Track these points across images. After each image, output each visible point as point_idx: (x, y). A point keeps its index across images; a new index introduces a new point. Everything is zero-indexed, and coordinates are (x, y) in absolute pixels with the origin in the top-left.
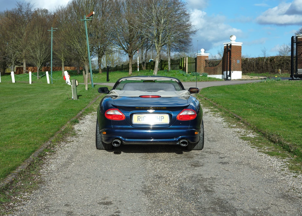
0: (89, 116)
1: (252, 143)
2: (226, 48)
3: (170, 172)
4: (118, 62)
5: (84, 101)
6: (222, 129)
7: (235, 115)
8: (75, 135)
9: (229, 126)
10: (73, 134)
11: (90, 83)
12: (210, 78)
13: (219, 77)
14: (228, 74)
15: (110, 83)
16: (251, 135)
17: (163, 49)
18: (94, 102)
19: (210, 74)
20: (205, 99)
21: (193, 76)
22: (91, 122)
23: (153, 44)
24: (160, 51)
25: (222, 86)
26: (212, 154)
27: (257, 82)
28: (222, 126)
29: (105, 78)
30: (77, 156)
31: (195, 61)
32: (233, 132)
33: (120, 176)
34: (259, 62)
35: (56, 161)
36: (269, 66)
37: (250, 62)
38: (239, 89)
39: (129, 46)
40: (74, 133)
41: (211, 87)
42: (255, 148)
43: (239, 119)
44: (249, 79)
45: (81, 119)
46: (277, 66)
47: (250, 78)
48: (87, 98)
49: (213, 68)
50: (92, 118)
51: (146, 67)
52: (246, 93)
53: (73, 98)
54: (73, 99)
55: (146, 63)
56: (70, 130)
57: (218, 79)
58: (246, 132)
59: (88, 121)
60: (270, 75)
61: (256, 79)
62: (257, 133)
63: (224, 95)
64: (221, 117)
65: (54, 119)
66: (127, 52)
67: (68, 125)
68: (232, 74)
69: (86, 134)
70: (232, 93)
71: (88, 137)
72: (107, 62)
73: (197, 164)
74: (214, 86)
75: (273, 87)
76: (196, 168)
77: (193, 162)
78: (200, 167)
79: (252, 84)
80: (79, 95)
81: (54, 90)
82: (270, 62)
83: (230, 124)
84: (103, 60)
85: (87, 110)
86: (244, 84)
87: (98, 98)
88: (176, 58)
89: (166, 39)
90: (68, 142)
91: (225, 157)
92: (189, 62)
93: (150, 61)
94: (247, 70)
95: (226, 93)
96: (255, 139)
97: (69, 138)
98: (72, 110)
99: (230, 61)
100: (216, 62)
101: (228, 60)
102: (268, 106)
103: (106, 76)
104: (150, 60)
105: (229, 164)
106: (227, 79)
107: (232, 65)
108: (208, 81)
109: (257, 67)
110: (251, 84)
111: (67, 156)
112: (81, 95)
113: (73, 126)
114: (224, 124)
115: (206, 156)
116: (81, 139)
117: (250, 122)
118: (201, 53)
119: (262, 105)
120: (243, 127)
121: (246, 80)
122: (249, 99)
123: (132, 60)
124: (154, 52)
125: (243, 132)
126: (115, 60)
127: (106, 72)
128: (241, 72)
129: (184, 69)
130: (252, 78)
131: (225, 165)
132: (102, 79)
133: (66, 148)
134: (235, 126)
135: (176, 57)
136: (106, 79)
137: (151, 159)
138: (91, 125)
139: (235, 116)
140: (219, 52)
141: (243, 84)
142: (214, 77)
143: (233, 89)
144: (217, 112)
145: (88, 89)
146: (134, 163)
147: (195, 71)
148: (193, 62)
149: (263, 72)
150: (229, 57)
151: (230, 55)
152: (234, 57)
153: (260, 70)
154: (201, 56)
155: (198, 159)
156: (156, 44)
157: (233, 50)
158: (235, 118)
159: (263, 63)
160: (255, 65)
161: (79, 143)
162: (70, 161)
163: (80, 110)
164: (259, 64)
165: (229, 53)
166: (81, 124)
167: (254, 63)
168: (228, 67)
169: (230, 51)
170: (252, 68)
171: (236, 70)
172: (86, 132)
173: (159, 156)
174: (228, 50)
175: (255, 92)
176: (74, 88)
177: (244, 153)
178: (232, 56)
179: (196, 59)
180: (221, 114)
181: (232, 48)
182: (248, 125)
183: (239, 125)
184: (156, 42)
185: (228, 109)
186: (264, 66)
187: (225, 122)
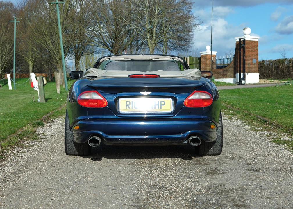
0: (59, 119)
1: (290, 147)
2: (238, 44)
3: (177, 181)
5: (54, 103)
6: (243, 132)
7: (259, 116)
8: (36, 138)
9: (253, 129)
10: (34, 138)
12: (217, 82)
13: (231, 80)
14: (242, 77)
16: (287, 139)
19: (217, 78)
22: (61, 125)
24: (154, 50)
26: (236, 160)
27: (281, 85)
28: (244, 129)
30: (36, 163)
31: (198, 62)
32: (260, 135)
33: (99, 187)
34: (278, 65)
35: (4, 169)
36: (291, 69)
37: (267, 64)
38: (258, 91)
39: (115, 44)
41: (221, 90)
43: (265, 121)
44: (269, 84)
45: (47, 122)
47: (270, 82)
48: (59, 101)
54: (39, 102)
56: (30, 133)
57: (228, 83)
58: (279, 135)
59: (57, 125)
61: (277, 83)
63: (240, 97)
64: (239, 120)
67: (28, 127)
68: (246, 76)
69: (52, 138)
70: (250, 96)
73: (216, 171)
76: (214, 176)
77: (209, 169)
78: (220, 175)
79: (274, 87)
80: (47, 98)
81: (16, 94)
83: (253, 127)
85: (57, 113)
90: (25, 146)
91: (255, 163)
92: (191, 63)
94: (264, 76)
97: (28, 142)
98: (35, 112)
99: (244, 60)
101: (242, 59)
105: (263, 171)
106: (240, 83)
107: (246, 66)
109: (276, 71)
110: (272, 87)
111: (21, 163)
112: (51, 99)
113: (34, 129)
114: (246, 127)
115: (228, 162)
116: (45, 144)
117: (283, 124)
118: (207, 51)
120: (272, 130)
121: (265, 84)
125: (274, 135)
128: (258, 74)
130: (272, 81)
131: (257, 173)
133: (23, 154)
134: (262, 128)
137: (146, 165)
139: (259, 118)
142: (223, 81)
143: (251, 92)
144: (234, 114)
145: (60, 92)
146: (120, 171)
148: (196, 62)
149: (284, 78)
150: (242, 54)
151: (244, 52)
152: (249, 55)
153: (281, 75)
154: (207, 55)
155: (216, 165)
156: (149, 41)
157: (247, 46)
158: (259, 120)
159: (284, 66)
160: (273, 69)
161: (41, 148)
162: (24, 169)
163: (47, 112)
164: (278, 67)
165: (242, 49)
166: (47, 127)
167: (273, 67)
168: (242, 68)
169: (244, 48)
170: (270, 72)
171: (252, 71)
172: (53, 135)
173: (158, 162)
174: (241, 46)
175: (280, 94)
176: (40, 87)
177: (282, 158)
178: (246, 53)
179: (199, 59)
180: (239, 117)
181: (246, 44)
182: (279, 127)
183: (266, 128)
184: (149, 38)
185: (248, 111)
186: (285, 70)
187: (246, 124)
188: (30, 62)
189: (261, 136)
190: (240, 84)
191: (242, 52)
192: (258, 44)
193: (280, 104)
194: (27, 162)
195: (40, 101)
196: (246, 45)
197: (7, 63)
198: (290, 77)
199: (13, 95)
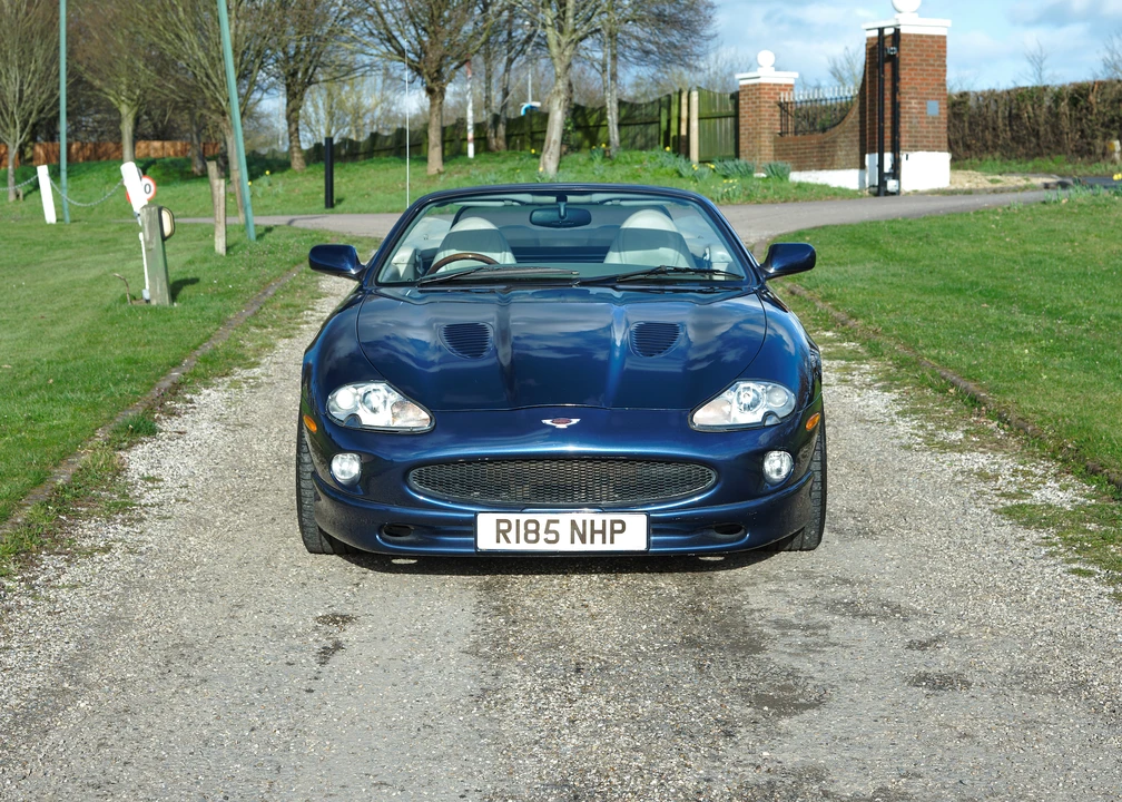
0: (214, 395)
1: (1069, 543)
2: (874, 49)
3: (641, 756)
4: (379, 119)
5: (203, 309)
6: (895, 457)
7: (950, 375)
8: (123, 507)
9: (930, 440)
10: (116, 505)
11: (240, 219)
12: (800, 186)
13: (847, 179)
14: (887, 167)
15: (338, 213)
16: (1057, 494)
17: (583, 53)
18: (249, 314)
19: (800, 168)
20: (793, 293)
21: (726, 177)
22: (220, 427)
23: (535, 31)
24: (569, 66)
25: (864, 224)
26: (866, 621)
27: (1027, 204)
28: (896, 441)
29: (319, 193)
30: (115, 646)
31: (731, 108)
32: (955, 474)
34: (1019, 109)
36: (1065, 123)
37: (979, 107)
38: (945, 237)
39: (427, 44)
40: (127, 496)
41: (815, 228)
42: (1089, 574)
43: (975, 401)
44: (986, 191)
45: (172, 413)
46: (1103, 125)
47: (989, 185)
48: (219, 294)
49: (816, 138)
50: (230, 403)
51: (508, 137)
52: (984, 256)
53: (147, 295)
54: (148, 301)
55: (508, 120)
56: (102, 480)
57: (840, 188)
58: (1025, 474)
59: (205, 425)
60: (1070, 167)
61: (1016, 190)
62: (1081, 476)
63: (881, 272)
64: (878, 388)
65: (29, 418)
66: (418, 71)
67: (95, 450)
68: (904, 164)
69: (185, 501)
70: (916, 261)
71: (197, 521)
72: (331, 115)
73: (790, 689)
74: (822, 224)
75: (1107, 224)
76: (785, 722)
77: (764, 679)
78: (807, 714)
79: (1005, 214)
80: (179, 278)
81: (69, 253)
82: (1070, 110)
83: (931, 426)
84: (316, 107)
85: (209, 360)
86: (968, 214)
87: (270, 293)
88: (645, 95)
89: (597, 7)
90: (80, 551)
91: (938, 639)
92: (706, 112)
93: (522, 113)
94: (968, 147)
95: (890, 257)
96: (1079, 515)
97: (88, 527)
98: (131, 361)
99: (896, 107)
100: (825, 109)
101: (888, 103)
102: (1107, 324)
103: (322, 183)
104: (526, 105)
106: (880, 190)
107: (904, 126)
108: (796, 200)
109: (1012, 129)
110: (997, 214)
111: (57, 651)
112: (194, 281)
113: (122, 453)
114: (904, 427)
115: (834, 635)
116: (154, 533)
117: (1039, 418)
118: (761, 72)
119: (1075, 320)
120: (999, 446)
121: (969, 192)
122: (1004, 288)
123: (440, 109)
124: (541, 69)
125: (1006, 473)
126: (368, 111)
127: (323, 165)
128: (946, 157)
129: (682, 144)
130: (998, 181)
131: (945, 698)
132: (305, 194)
133: (64, 594)
134: (961, 436)
135: (643, 89)
136: (323, 196)
138: (221, 443)
139: (953, 385)
140: (835, 68)
141: (963, 213)
142: (819, 182)
143: (920, 239)
144: (860, 360)
145: (227, 248)
146: (429, 695)
147: (732, 152)
148: (724, 112)
149: (1038, 155)
150: (888, 85)
151: (896, 78)
152: (912, 88)
153: (1027, 144)
154: (760, 84)
155: (790, 654)
156: (552, 34)
157: (908, 55)
158: (951, 391)
159: (1038, 112)
160: (1001, 125)
161: (138, 561)
162: (66, 685)
163: (172, 360)
164: (1018, 117)
165: (888, 67)
166: (170, 439)
167: (1000, 114)
168: (888, 133)
169: (894, 60)
170: (989, 136)
171: (925, 146)
172: (186, 487)
173: (573, 641)
174: (885, 54)
175: (1025, 253)
176: (151, 246)
177: (1038, 607)
178: (902, 81)
179: (735, 97)
180: (877, 372)
181: (902, 47)
182: (1026, 433)
183: (977, 433)
184: (550, 23)
185: (912, 344)
186: (1042, 129)
187: (902, 414)
188: (124, 109)
189: (959, 478)
190: (882, 192)
191: (888, 75)
192: (945, 47)
193: (1026, 309)
194: (84, 642)
195: (152, 296)
196: (904, 50)
197: (40, 111)
198: (1060, 153)
199: (59, 255)
